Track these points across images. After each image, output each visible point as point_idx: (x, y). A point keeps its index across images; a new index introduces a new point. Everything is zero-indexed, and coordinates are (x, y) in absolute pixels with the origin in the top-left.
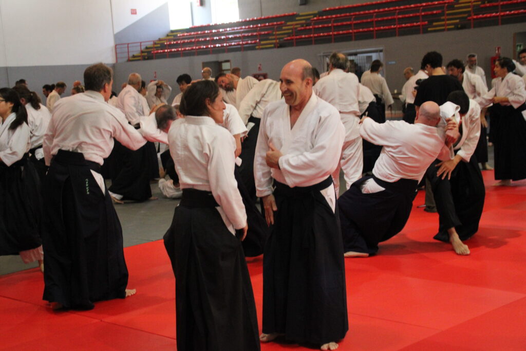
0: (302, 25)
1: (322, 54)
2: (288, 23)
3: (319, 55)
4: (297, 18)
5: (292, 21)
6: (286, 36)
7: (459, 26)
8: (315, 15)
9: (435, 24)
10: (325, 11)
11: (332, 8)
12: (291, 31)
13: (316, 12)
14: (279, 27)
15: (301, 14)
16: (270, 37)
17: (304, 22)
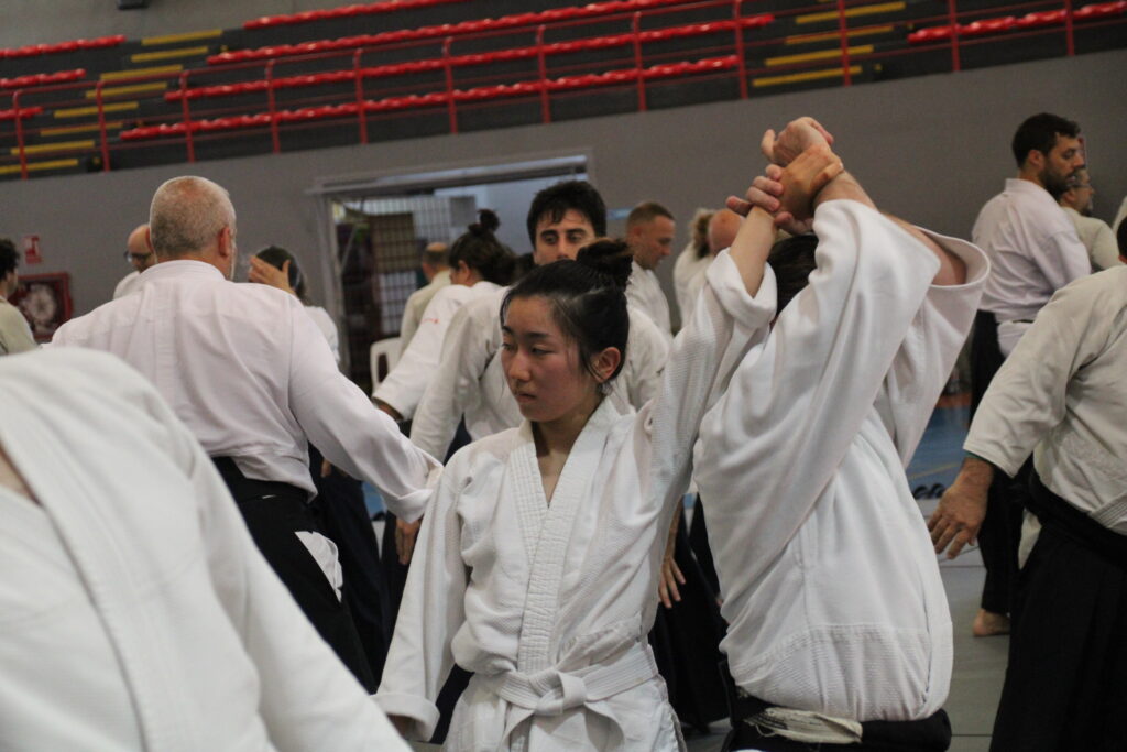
0: (172, 81)
1: (319, 189)
2: (106, 77)
3: (308, 191)
4: (137, 58)
5: (119, 69)
6: (118, 125)
7: (878, 68)
8: (215, 44)
9: (771, 62)
10: (259, 27)
11: (286, 16)
12: (133, 105)
13: (217, 32)
14: (71, 94)
15: (146, 41)
16: (45, 133)
17: (177, 68)
